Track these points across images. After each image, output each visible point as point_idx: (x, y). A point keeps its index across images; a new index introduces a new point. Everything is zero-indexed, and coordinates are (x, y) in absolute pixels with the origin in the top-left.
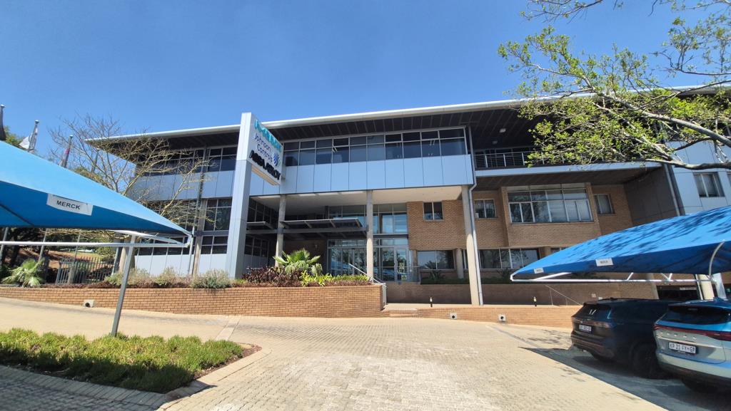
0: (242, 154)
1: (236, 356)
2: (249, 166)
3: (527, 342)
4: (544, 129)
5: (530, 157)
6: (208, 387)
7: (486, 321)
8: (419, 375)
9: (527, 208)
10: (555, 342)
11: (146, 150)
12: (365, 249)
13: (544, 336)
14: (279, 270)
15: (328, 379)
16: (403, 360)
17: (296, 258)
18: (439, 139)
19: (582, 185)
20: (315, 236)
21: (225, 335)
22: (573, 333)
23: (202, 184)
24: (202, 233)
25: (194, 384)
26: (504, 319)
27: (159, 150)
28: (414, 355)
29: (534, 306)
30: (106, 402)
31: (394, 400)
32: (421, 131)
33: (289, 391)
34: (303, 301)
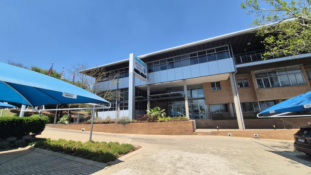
0: (131, 70)
1: (132, 150)
2: (134, 75)
3: (270, 148)
4: (270, 40)
5: (264, 55)
6: (121, 162)
7: (247, 137)
8: (210, 162)
9: (266, 81)
10: (287, 148)
11: (98, 73)
12: (185, 105)
13: (280, 145)
14: (148, 116)
15: (168, 161)
16: (203, 154)
17: (155, 110)
18: (215, 52)
19: (298, 66)
20: (163, 101)
21: (129, 142)
22: (295, 143)
23: (118, 84)
24: (120, 102)
25: (116, 160)
26: (257, 136)
27: (102, 72)
28: (209, 152)
29: (274, 130)
30: (87, 165)
31: (197, 172)
32: (206, 50)
33: (152, 165)
34: (159, 128)
